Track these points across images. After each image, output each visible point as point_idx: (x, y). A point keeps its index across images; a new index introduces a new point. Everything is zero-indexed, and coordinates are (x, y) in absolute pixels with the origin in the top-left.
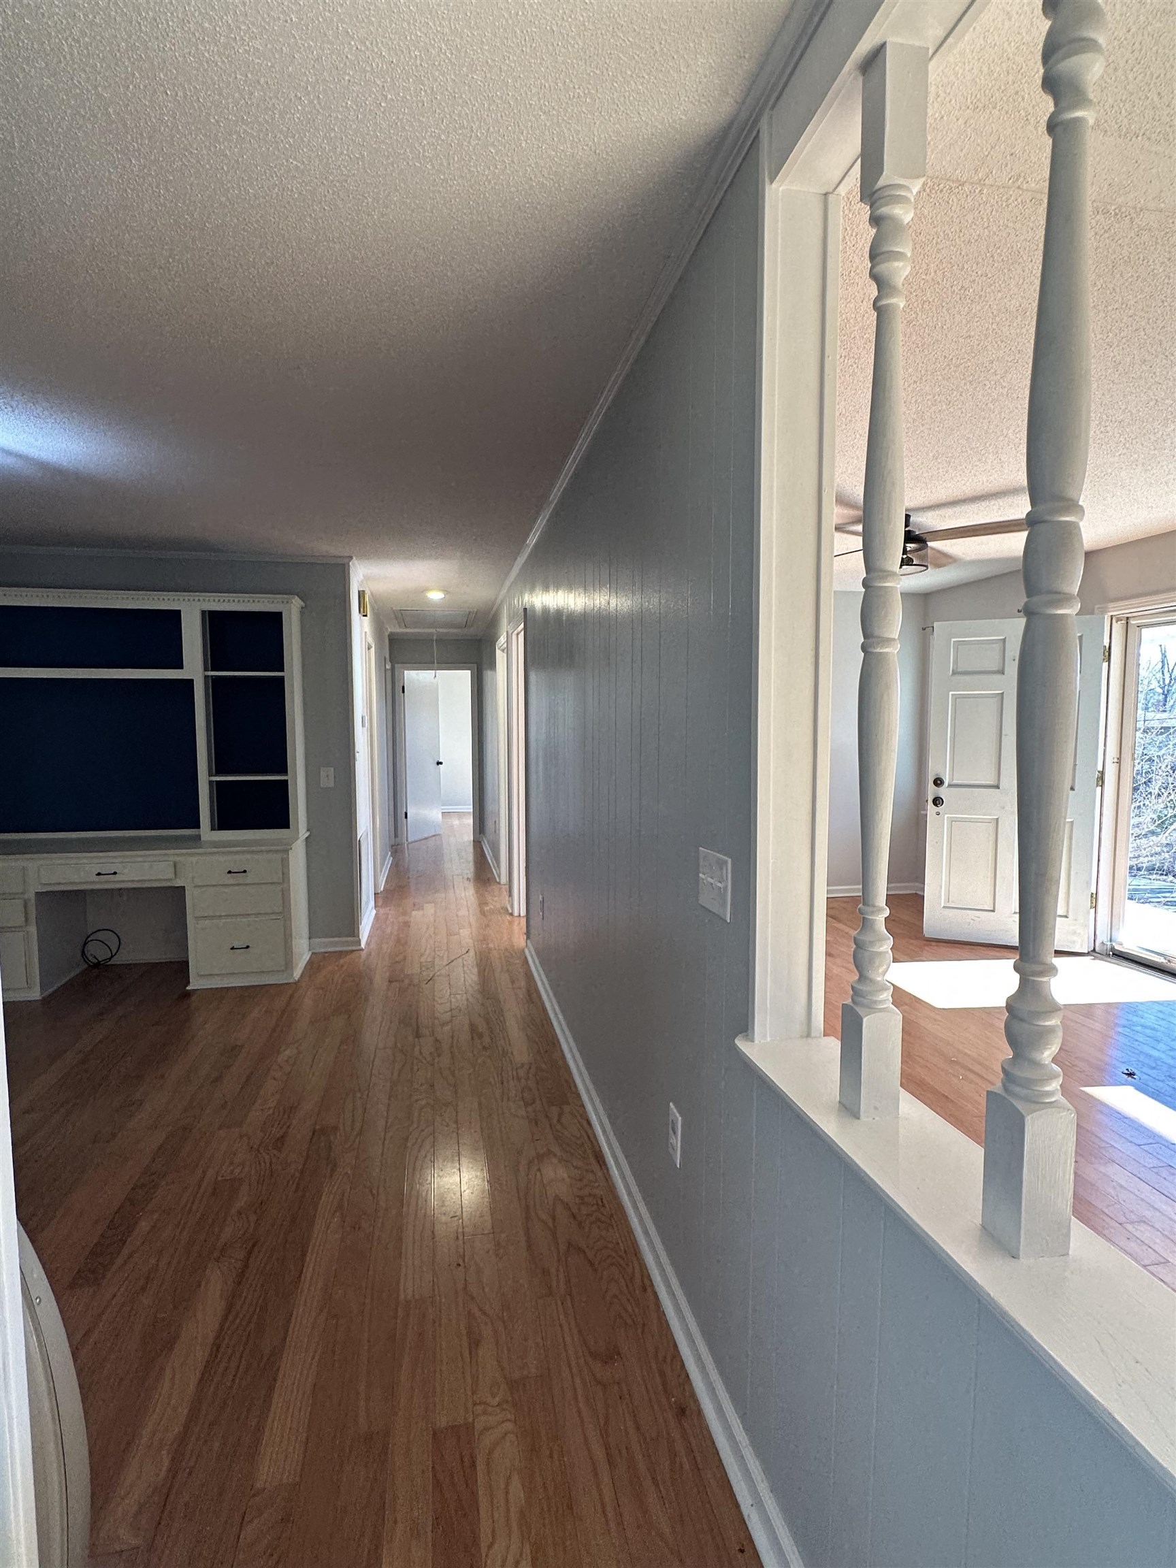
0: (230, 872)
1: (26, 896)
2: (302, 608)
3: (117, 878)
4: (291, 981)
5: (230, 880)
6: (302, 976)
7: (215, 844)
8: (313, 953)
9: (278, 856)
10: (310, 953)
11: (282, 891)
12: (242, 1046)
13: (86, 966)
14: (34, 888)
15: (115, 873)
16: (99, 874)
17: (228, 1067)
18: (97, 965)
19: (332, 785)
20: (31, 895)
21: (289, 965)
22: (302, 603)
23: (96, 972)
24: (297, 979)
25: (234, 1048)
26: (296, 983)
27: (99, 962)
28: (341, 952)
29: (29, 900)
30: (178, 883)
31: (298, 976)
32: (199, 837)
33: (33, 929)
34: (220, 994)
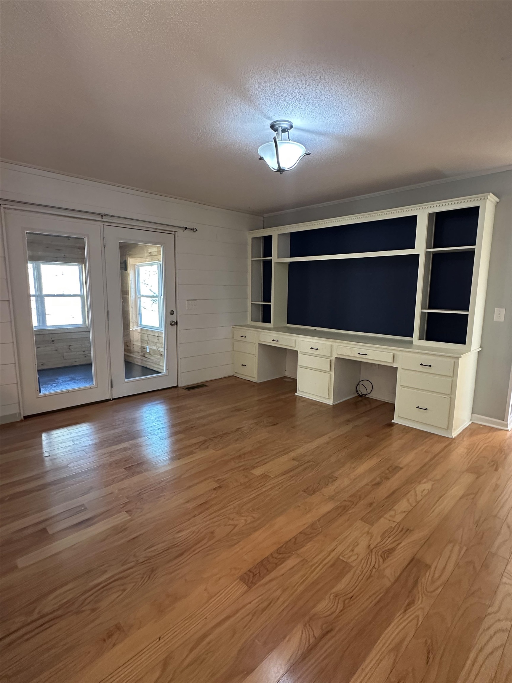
0: (421, 364)
1: (332, 358)
2: (497, 203)
3: (367, 357)
4: (450, 436)
5: (421, 368)
6: (458, 436)
7: (419, 347)
8: (472, 423)
9: (452, 361)
10: (471, 422)
11: (452, 380)
12: (401, 468)
13: (357, 395)
14: (335, 355)
15: (366, 354)
16: (359, 354)
17: (387, 479)
18: (361, 396)
19: (502, 320)
20: (333, 358)
21: (449, 427)
22: (498, 200)
23: (360, 399)
24: (454, 437)
25: (397, 467)
26: (453, 439)
27: (362, 395)
28: (492, 428)
29: (333, 360)
30: (394, 365)
31: (456, 435)
32: (411, 342)
33: (333, 373)
34: (407, 430)
